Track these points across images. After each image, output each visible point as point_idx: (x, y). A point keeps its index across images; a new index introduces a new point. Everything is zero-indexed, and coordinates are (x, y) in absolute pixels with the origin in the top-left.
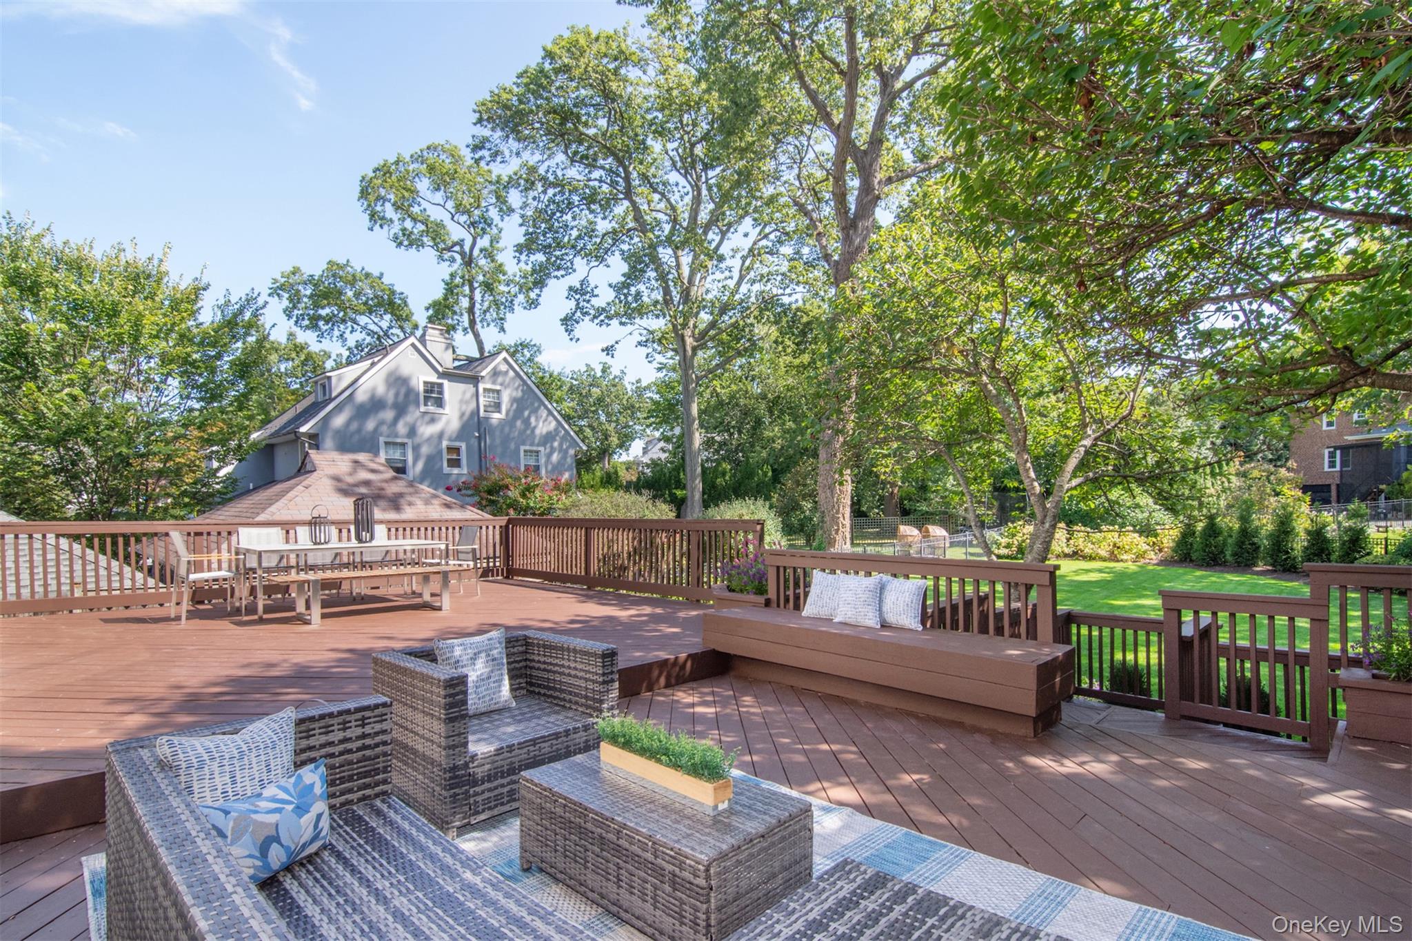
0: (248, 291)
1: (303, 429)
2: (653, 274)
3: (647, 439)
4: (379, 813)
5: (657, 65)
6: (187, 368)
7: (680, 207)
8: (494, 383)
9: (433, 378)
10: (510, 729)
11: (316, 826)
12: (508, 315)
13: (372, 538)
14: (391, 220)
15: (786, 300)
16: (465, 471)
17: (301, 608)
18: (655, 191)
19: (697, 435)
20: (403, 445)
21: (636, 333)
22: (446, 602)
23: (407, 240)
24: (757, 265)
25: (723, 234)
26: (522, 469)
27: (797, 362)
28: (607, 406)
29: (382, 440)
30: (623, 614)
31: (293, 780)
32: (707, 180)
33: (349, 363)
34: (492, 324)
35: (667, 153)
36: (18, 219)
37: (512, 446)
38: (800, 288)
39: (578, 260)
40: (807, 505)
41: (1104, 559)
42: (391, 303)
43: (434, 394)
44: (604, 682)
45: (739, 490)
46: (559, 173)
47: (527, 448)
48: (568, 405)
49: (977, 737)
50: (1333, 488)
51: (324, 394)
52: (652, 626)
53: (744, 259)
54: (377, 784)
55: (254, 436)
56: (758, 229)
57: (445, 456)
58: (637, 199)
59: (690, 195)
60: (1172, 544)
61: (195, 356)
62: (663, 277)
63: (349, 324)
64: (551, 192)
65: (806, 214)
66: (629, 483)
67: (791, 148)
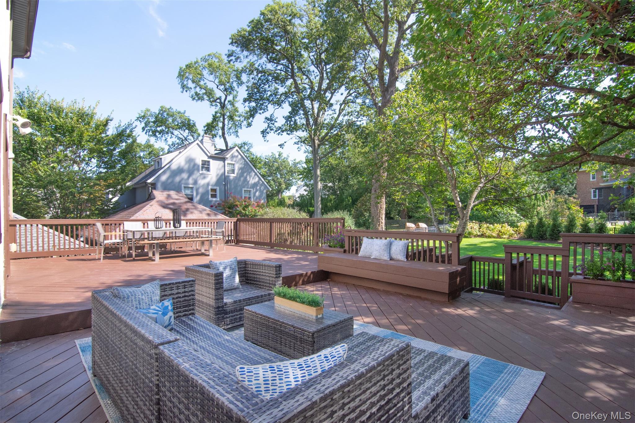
0: (129, 121)
1: (149, 181)
2: (302, 112)
3: (298, 185)
4: (191, 320)
5: (307, 18)
6: (100, 154)
7: (314, 81)
8: (232, 161)
9: (206, 158)
10: (239, 295)
11: (170, 320)
12: (239, 130)
13: (180, 226)
14: (191, 88)
15: (358, 123)
16: (218, 199)
17: (151, 255)
18: (304, 74)
19: (319, 183)
20: (192, 188)
21: (294, 138)
22: (211, 253)
23: (198, 97)
24: (347, 108)
25: (332, 94)
26: (243, 198)
27: (363, 151)
28: (281, 171)
29: (183, 186)
30: (285, 257)
31: (161, 304)
32: (326, 69)
33: (169, 152)
34: (232, 135)
35: (310, 57)
36: (32, 89)
37: (239, 189)
38: (365, 118)
39: (270, 106)
40: (367, 214)
41: (494, 237)
42: (189, 125)
43: (206, 166)
44: (276, 277)
45: (337, 207)
46: (264, 67)
47: (246, 189)
48: (264, 171)
49: (426, 302)
50: (595, 207)
51: (159, 166)
52: (297, 262)
53: (341, 105)
54: (190, 310)
55: (128, 184)
56: (348, 91)
57: (210, 193)
58: (296, 78)
59: (319, 76)
60: (524, 231)
61: (105, 149)
62: (306, 114)
63: (170, 134)
64: (260, 75)
65: (368, 85)
66: (289, 205)
67: (361, 55)
